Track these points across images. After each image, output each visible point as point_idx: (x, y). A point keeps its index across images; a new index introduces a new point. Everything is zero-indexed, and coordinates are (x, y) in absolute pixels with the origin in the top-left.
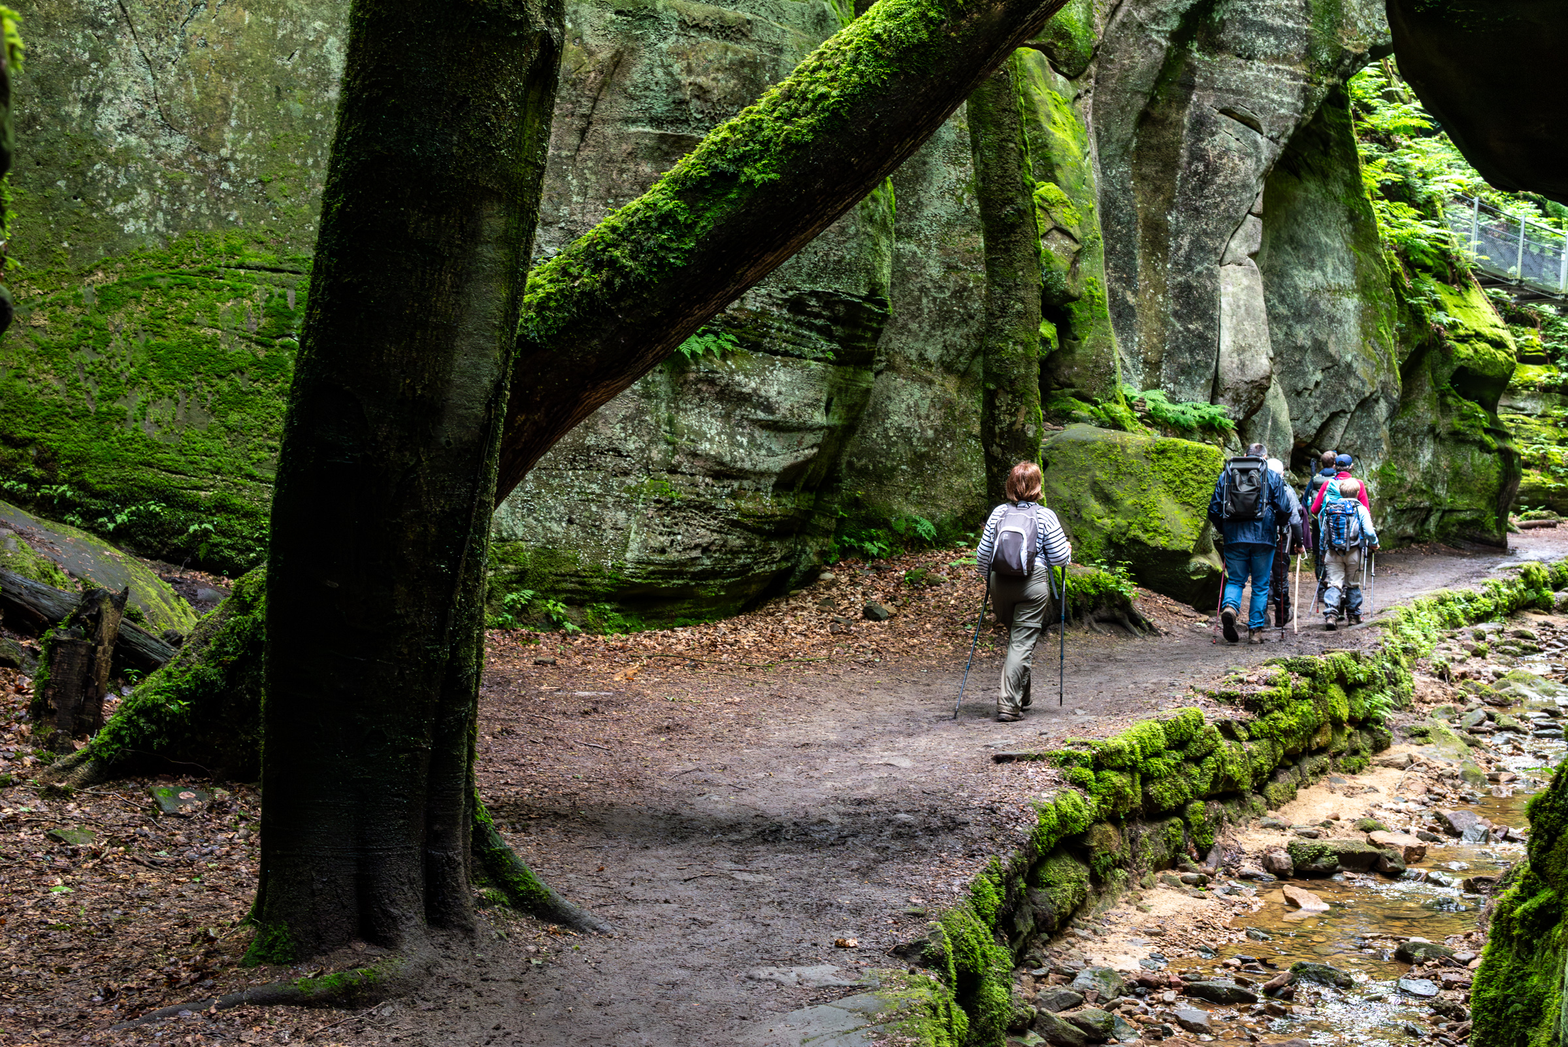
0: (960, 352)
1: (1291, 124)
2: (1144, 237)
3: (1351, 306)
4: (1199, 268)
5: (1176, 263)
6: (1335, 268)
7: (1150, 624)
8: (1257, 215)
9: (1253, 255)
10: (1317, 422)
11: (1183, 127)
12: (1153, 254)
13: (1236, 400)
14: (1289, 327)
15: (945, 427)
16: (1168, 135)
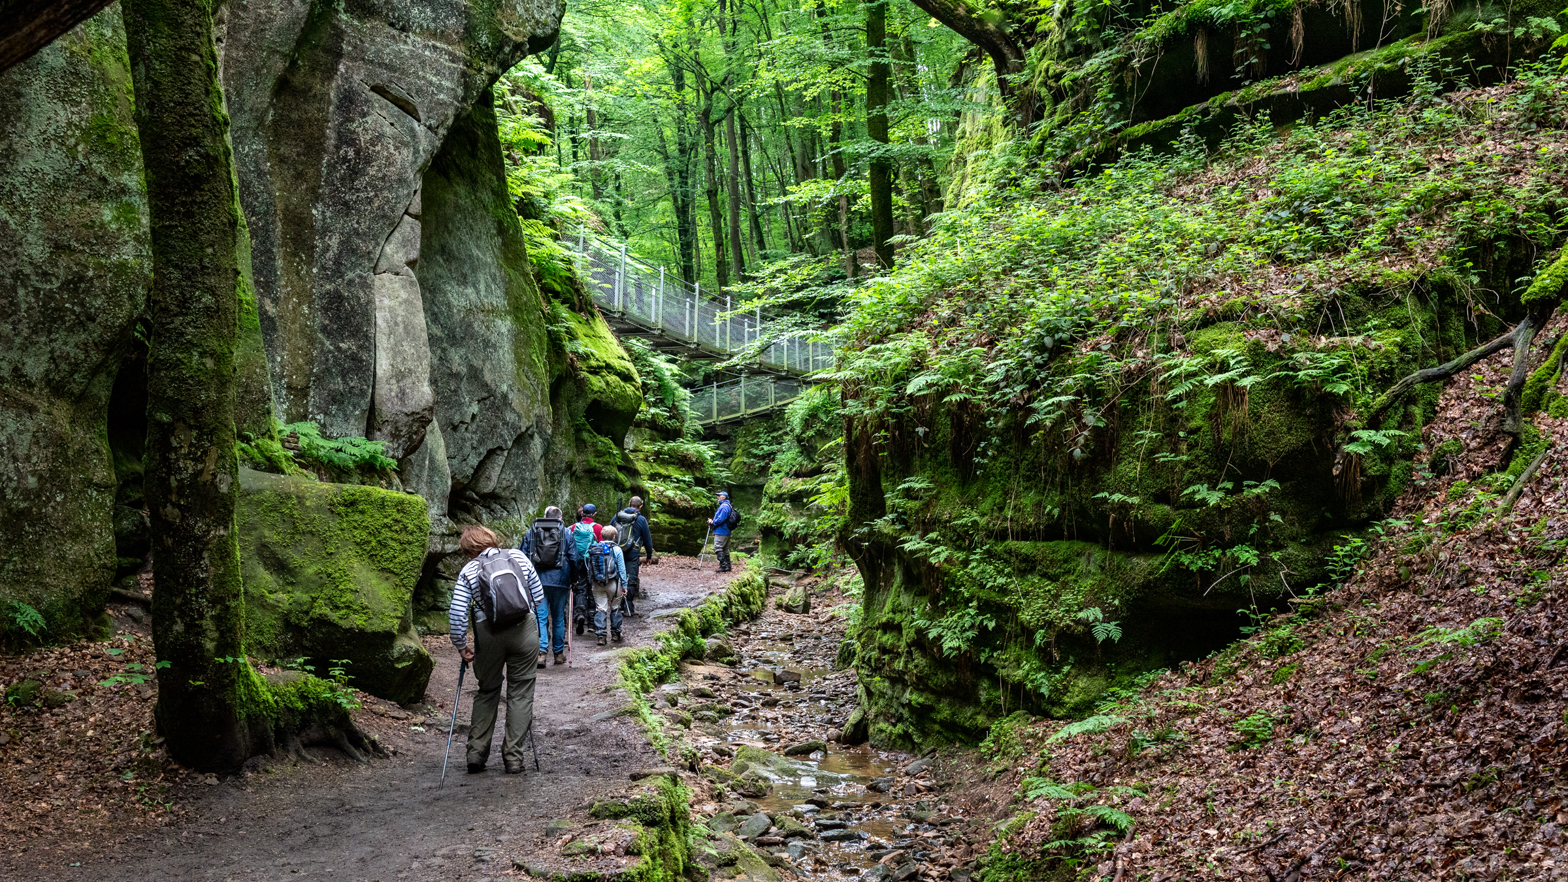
0: (75, 367)
1: (451, 112)
2: (285, 233)
3: (504, 330)
4: (350, 275)
5: (323, 268)
6: (488, 286)
7: (373, 743)
8: (416, 217)
9: (411, 264)
10: (474, 461)
11: (330, 103)
12: (295, 255)
13: (395, 436)
14: (444, 350)
15: (54, 473)
16: (312, 110)
